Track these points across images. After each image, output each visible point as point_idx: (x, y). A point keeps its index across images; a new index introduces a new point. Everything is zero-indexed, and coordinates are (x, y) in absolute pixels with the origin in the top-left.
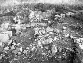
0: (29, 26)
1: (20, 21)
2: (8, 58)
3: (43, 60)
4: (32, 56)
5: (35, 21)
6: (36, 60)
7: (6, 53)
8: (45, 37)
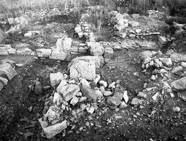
0: (118, 47)
1: (92, 34)
2: (103, 112)
3: (176, 124)
4: (153, 112)
5: (131, 35)
6: (161, 121)
7: (99, 101)
8: (173, 72)
